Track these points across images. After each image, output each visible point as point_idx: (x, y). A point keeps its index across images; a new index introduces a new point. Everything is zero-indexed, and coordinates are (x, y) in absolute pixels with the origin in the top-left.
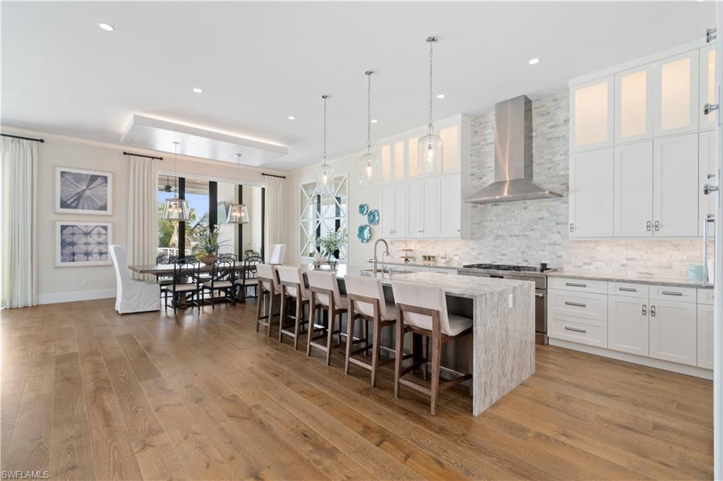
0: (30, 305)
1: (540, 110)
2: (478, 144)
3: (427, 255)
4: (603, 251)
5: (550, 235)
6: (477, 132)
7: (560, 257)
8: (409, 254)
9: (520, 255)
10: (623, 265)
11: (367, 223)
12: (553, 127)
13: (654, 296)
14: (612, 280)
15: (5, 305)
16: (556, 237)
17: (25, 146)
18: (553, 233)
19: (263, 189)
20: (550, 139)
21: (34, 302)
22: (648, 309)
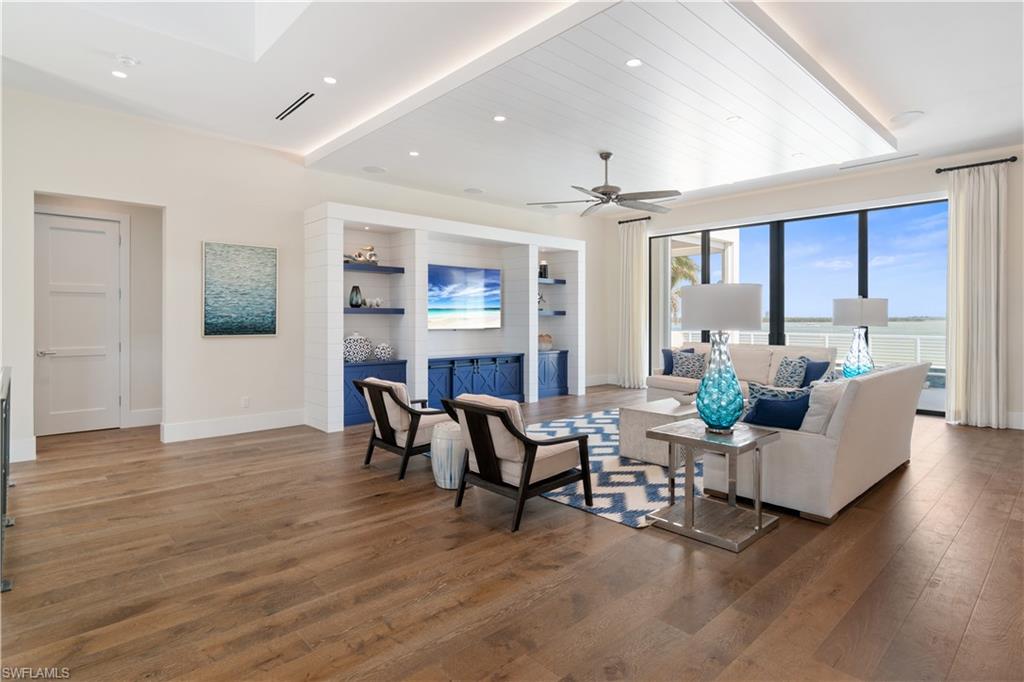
0: (994, 426)
15: (959, 418)
17: (987, 175)
21: (1001, 422)
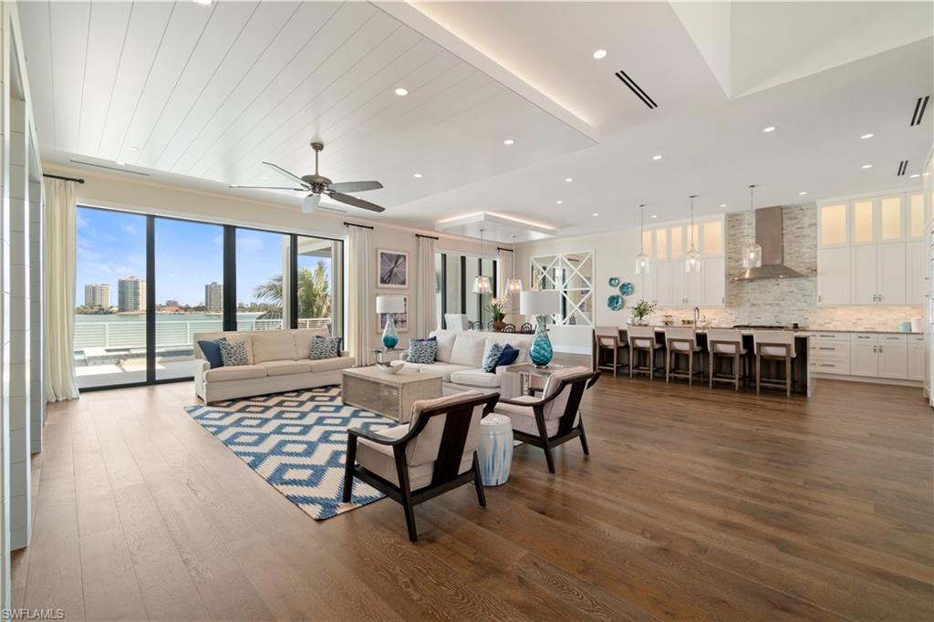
1: (789, 215)
2: (735, 235)
3: (685, 319)
4: (839, 313)
5: (798, 304)
6: (733, 226)
7: (807, 319)
8: (668, 319)
9: (773, 318)
10: (854, 323)
11: (619, 293)
12: (799, 228)
13: (881, 340)
14: (853, 332)
16: (804, 305)
18: (800, 302)
19: (495, 263)
20: (798, 236)
22: (878, 348)
